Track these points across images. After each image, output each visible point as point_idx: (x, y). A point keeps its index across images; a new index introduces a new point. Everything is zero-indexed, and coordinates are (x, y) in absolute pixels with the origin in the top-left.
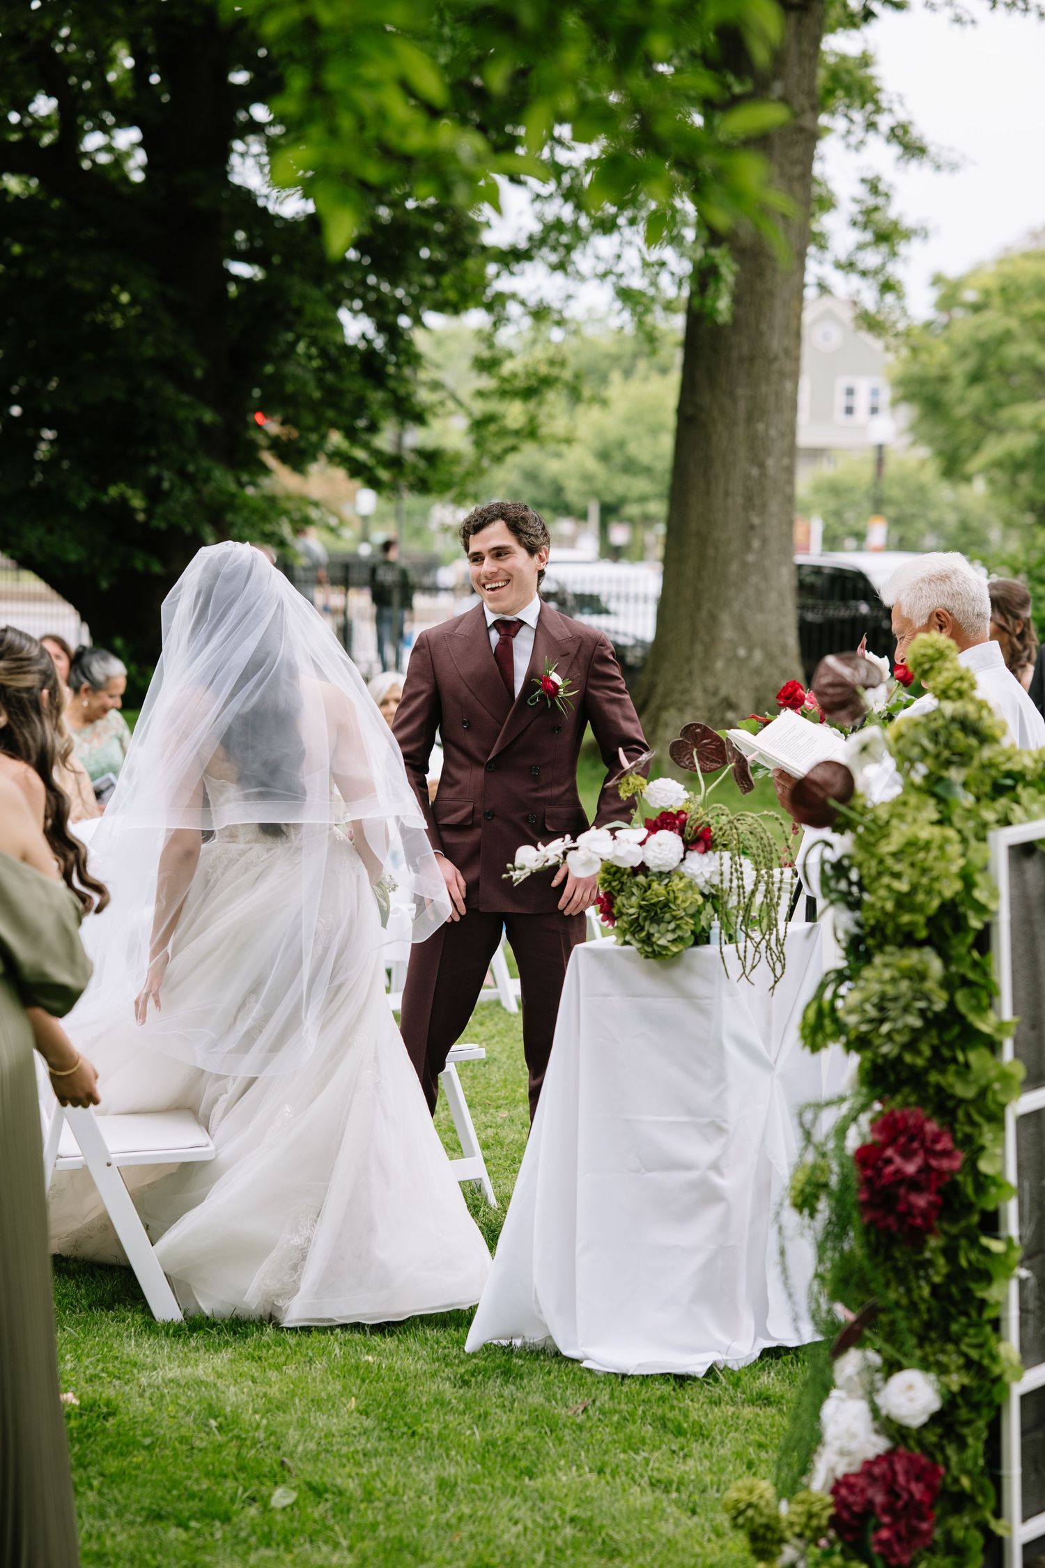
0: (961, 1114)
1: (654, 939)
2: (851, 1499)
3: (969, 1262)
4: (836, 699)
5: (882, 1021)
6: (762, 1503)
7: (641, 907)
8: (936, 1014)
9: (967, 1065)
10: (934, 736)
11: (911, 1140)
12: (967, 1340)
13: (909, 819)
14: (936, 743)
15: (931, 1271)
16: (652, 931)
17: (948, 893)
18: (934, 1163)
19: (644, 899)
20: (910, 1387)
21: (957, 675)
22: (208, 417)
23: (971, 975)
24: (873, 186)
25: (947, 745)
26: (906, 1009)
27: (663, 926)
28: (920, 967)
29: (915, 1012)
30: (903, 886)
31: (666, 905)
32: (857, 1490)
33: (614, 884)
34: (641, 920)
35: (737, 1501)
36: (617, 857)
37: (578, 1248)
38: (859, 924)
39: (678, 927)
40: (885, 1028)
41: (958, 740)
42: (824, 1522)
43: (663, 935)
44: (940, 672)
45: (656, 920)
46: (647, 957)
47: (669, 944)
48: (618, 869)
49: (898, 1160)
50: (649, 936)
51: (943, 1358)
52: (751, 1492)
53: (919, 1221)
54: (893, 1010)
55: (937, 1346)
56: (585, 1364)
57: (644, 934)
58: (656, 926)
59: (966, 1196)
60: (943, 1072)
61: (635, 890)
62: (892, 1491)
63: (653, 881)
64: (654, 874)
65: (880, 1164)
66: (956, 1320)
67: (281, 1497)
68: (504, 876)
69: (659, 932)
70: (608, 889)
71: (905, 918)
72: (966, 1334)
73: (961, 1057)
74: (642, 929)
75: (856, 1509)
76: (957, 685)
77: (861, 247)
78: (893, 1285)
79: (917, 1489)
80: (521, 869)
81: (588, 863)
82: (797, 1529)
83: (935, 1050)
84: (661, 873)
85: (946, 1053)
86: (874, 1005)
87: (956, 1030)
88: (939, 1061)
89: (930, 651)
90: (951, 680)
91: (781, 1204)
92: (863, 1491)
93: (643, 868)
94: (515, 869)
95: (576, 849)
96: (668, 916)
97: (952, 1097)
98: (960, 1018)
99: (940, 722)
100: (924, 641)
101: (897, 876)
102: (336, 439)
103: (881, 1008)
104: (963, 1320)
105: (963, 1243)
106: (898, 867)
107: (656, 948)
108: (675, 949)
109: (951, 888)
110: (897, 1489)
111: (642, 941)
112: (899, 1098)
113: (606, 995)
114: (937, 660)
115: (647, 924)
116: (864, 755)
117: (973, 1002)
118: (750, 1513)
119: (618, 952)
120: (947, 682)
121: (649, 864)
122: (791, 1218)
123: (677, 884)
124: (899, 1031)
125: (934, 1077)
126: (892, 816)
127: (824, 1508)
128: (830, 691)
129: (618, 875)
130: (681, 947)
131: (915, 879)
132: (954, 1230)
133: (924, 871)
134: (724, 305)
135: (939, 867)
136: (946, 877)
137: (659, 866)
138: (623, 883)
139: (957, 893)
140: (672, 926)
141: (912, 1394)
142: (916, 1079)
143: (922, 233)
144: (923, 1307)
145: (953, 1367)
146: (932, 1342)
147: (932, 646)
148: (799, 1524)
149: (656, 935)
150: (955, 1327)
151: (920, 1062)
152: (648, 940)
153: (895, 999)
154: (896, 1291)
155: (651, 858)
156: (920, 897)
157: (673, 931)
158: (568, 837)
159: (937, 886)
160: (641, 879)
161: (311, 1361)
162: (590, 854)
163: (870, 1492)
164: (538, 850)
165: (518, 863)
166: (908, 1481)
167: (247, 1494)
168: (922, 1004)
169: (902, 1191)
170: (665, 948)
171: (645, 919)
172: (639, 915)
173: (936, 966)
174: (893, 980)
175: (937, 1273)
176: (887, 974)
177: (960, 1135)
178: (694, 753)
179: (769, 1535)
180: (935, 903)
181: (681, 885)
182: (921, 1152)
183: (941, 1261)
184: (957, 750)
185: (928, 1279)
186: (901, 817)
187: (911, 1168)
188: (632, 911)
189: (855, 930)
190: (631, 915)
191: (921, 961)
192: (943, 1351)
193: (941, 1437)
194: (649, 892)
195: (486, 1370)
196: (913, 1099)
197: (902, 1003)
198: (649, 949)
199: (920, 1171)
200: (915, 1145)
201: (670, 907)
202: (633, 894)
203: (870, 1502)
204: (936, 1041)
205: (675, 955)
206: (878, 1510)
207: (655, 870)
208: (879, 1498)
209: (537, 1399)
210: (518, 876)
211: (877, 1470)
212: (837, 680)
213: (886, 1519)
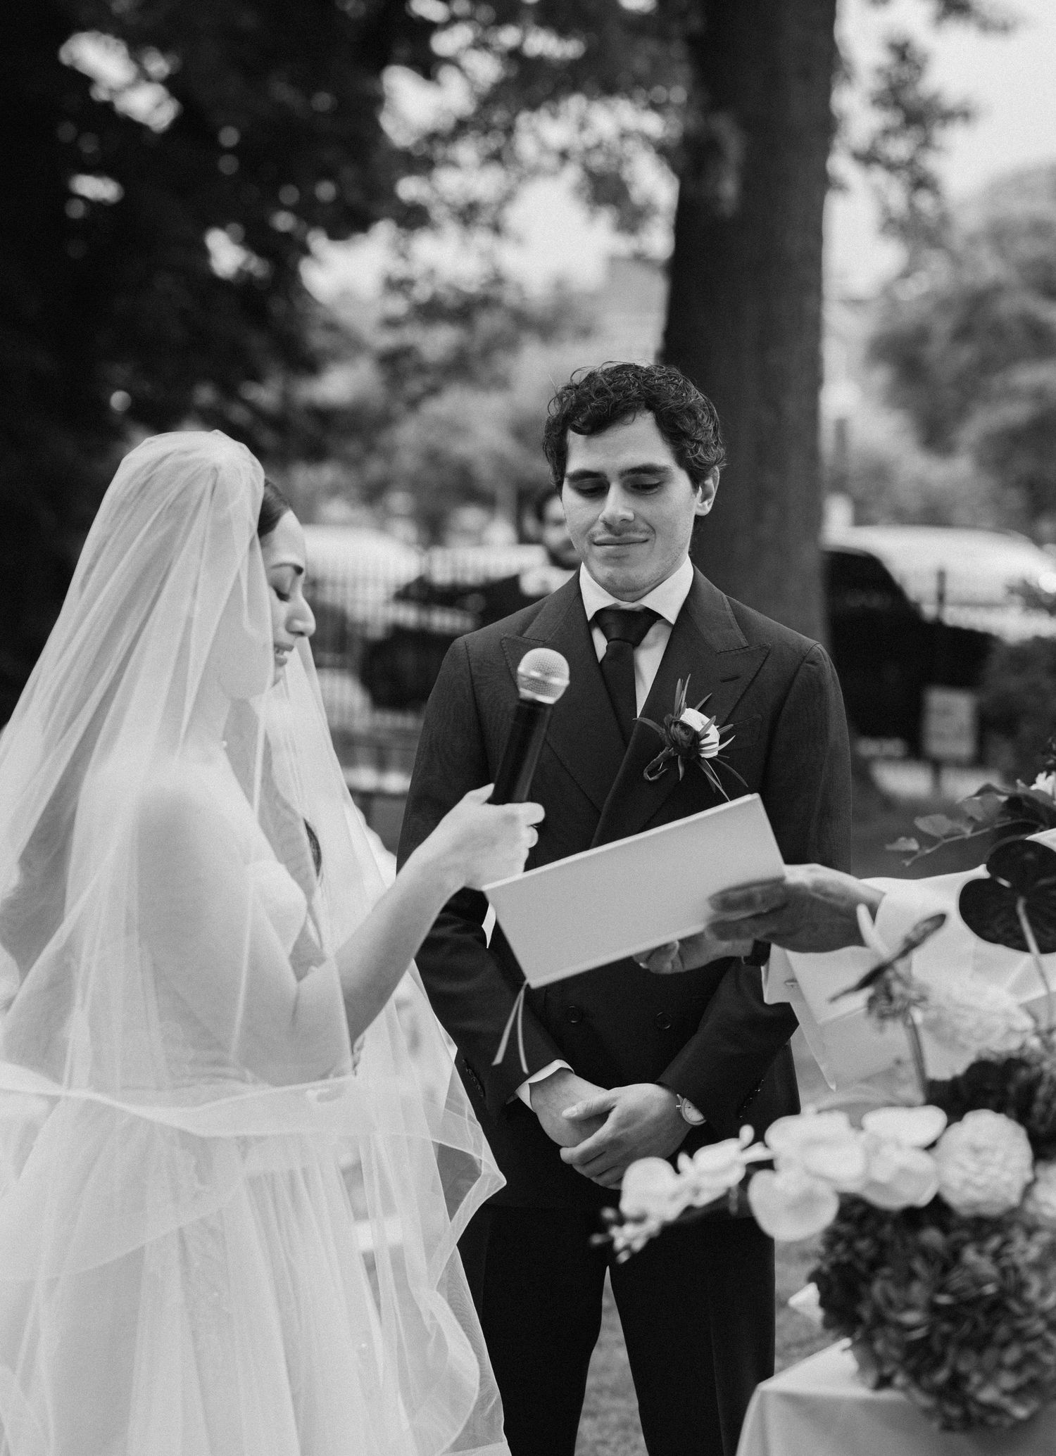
1: (967, 1388)
7: (934, 1309)
16: (963, 1367)
19: (940, 1290)
24: (902, 51)
27: (990, 1356)
31: (996, 1307)
34: (934, 1341)
36: (873, 1184)
39: (1030, 1358)
43: (989, 1378)
45: (974, 1341)
47: (1006, 1401)
50: (957, 1380)
57: (942, 1376)
58: (972, 1357)
61: (918, 1265)
63: (964, 1243)
64: (965, 1227)
68: (597, 1239)
69: (980, 1369)
70: (845, 1258)
74: (939, 1361)
77: (887, 133)
80: (640, 1220)
81: (807, 1202)
84: (980, 1222)
93: (938, 1210)
94: (621, 1221)
95: (768, 1165)
96: (1002, 1332)
107: (974, 1410)
108: (1021, 1412)
111: (937, 1390)
115: (951, 1351)
119: (867, 1405)
121: (951, 1200)
123: (1027, 1251)
129: (870, 1224)
130: (1034, 1404)
134: (729, 188)
137: (976, 1205)
138: (885, 1248)
140: (1013, 1355)
143: (964, 114)
149: (976, 1379)
152: (955, 1389)
155: (956, 1184)
157: (1017, 1368)
158: (747, 1132)
160: (932, 1238)
162: (803, 1179)
164: (677, 1171)
165: (628, 1205)
170: (994, 1409)
171: (944, 1339)
172: (930, 1328)
178: (1020, 909)
181: (1034, 1252)
188: (911, 1317)
190: (912, 1328)
194: (954, 1272)
198: (955, 1412)
201: (1007, 1310)
202: (912, 1276)
205: (1020, 1424)
207: (966, 1214)
210: (627, 1238)
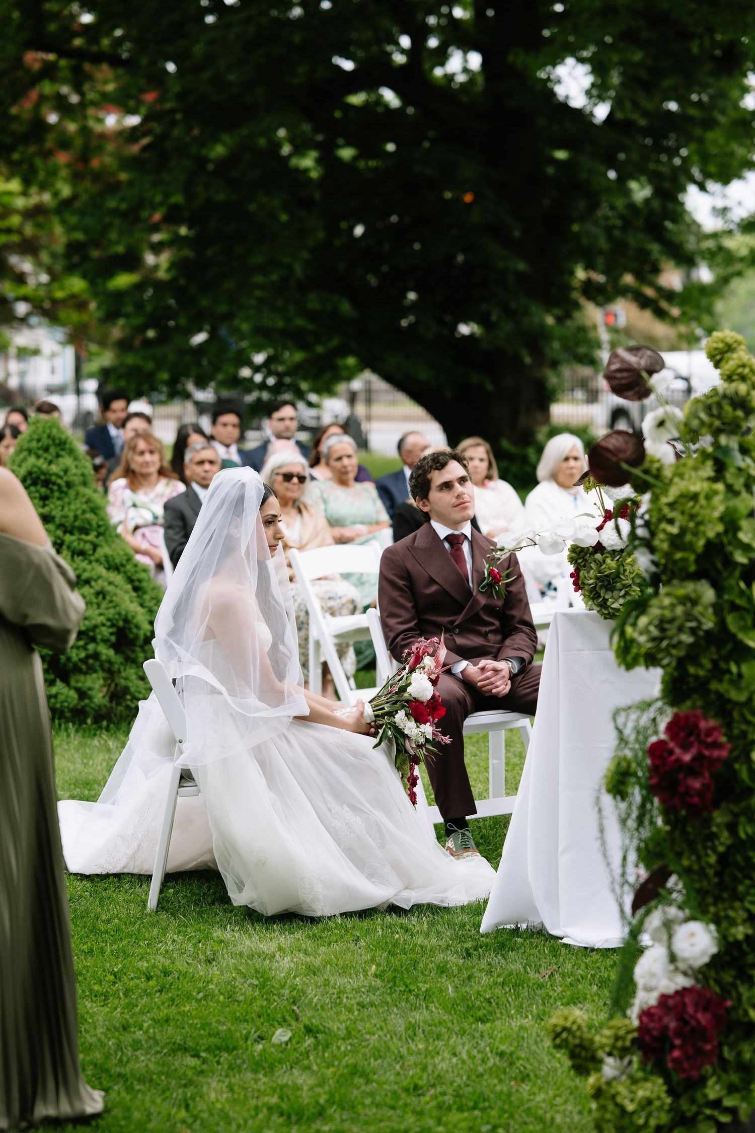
0: (736, 714)
1: (609, 604)
2: (652, 1025)
3: (747, 834)
4: (624, 382)
5: (662, 639)
6: (575, 1027)
7: (597, 578)
8: (708, 633)
9: (740, 676)
10: (708, 409)
11: (690, 734)
12: (750, 898)
13: (687, 476)
14: (711, 415)
15: (716, 843)
16: (607, 597)
17: (711, 534)
18: (706, 753)
19: (599, 572)
20: (692, 935)
21: (740, 363)
22: (522, 266)
23: (740, 602)
25: (719, 417)
26: (680, 629)
27: (616, 593)
28: (693, 595)
29: (686, 630)
30: (674, 530)
31: (617, 576)
32: (656, 1018)
33: (580, 561)
34: (598, 588)
35: (555, 1026)
36: (578, 539)
37: (560, 849)
38: (654, 563)
39: (627, 593)
40: (664, 644)
41: (727, 412)
42: (628, 1043)
43: (616, 600)
44: (727, 362)
45: (610, 588)
46: (605, 618)
47: (621, 607)
48: (582, 549)
49: (678, 751)
50: (605, 600)
51: (731, 913)
52: (566, 1019)
53: (696, 800)
54: (672, 630)
55: (727, 904)
56: (565, 941)
57: (601, 600)
58: (610, 593)
59: (743, 781)
60: (721, 680)
61: (593, 565)
62: (682, 1020)
63: (607, 557)
64: (608, 552)
65: (665, 754)
66: (741, 883)
67: (281, 1035)
68: (488, 555)
69: (612, 597)
71: (678, 555)
72: (748, 894)
73: (734, 669)
74: (599, 596)
75: (655, 1033)
76: (740, 370)
78: (686, 854)
79: (703, 1018)
80: (502, 550)
81: (556, 545)
82: (607, 1049)
83: (715, 663)
84: (614, 551)
85: (723, 665)
86: (656, 627)
87: (729, 646)
88: (718, 672)
89: (721, 345)
90: (734, 367)
91: (599, 790)
92: (660, 1019)
93: (599, 547)
96: (618, 585)
97: (729, 701)
98: (733, 637)
99: (715, 399)
100: (717, 337)
101: (671, 522)
102: (628, 279)
103: (662, 630)
104: (748, 882)
105: (742, 819)
106: (671, 515)
107: (611, 611)
109: (713, 530)
110: (687, 1017)
111: (600, 605)
112: (689, 703)
113: (579, 650)
114: (726, 352)
115: (603, 591)
116: (662, 429)
117: (742, 623)
118: (564, 1035)
119: (586, 615)
120: (732, 369)
121: (605, 544)
122: (607, 800)
124: (674, 646)
125: (714, 686)
126: (674, 475)
127: (628, 1032)
128: (619, 375)
129: (582, 554)
131: (684, 523)
132: (736, 809)
133: (692, 517)
135: (705, 512)
136: (710, 521)
137: (612, 546)
138: (586, 560)
139: (718, 535)
140: (623, 592)
141: (693, 940)
142: (702, 686)
144: (711, 872)
145: (739, 921)
146: (723, 900)
147: (722, 341)
148: (608, 1045)
149: (610, 600)
150: (741, 888)
151: (701, 673)
152: (604, 605)
153: (672, 621)
154: (689, 858)
155: (606, 540)
156: (688, 537)
157: (624, 596)
159: (702, 528)
160: (598, 556)
161: (357, 940)
162: (555, 538)
163: (666, 1020)
166: (696, 1011)
167: (257, 1034)
168: (693, 624)
169: (681, 776)
170: (618, 610)
171: (601, 587)
172: (596, 585)
173: (709, 594)
174: (673, 606)
175: (721, 844)
176: (667, 601)
177: (736, 732)
179: (583, 1053)
180: (701, 543)
181: (630, 560)
182: (696, 744)
183: (725, 834)
184: (726, 420)
185: (714, 850)
186: (681, 476)
187: (687, 757)
188: (591, 581)
189: (653, 569)
190: (591, 585)
191: (695, 591)
192: (733, 908)
193: (735, 977)
194: (604, 566)
195: (486, 946)
196: (699, 703)
197: (677, 623)
198: (606, 612)
199: (694, 759)
200: (692, 739)
201: (620, 578)
202: (592, 568)
203: (666, 1028)
204: (715, 657)
206: (671, 1034)
207: (609, 549)
208: (673, 1025)
209: (517, 967)
211: (671, 1002)
212: (625, 366)
213: (677, 1042)
